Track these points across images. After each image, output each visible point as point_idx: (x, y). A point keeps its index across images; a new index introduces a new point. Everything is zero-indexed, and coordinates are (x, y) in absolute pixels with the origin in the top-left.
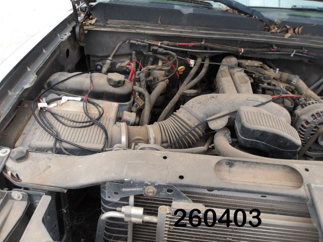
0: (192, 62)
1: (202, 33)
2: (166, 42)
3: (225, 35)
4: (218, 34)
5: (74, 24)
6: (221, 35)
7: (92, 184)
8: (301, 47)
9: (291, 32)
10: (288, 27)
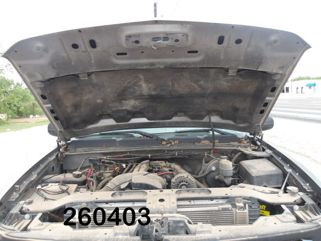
0: (124, 165)
2: (108, 156)
5: (57, 153)
7: (60, 207)
8: (180, 150)
9: (173, 143)
10: (171, 141)
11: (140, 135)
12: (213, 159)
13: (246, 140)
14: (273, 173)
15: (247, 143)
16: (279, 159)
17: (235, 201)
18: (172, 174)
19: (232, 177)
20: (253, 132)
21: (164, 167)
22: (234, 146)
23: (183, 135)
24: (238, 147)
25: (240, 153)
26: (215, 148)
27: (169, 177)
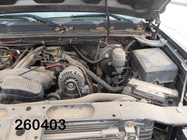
0: (18, 52)
1: (16, 36)
3: (29, 35)
4: (25, 35)
6: (27, 35)
8: (75, 37)
9: (67, 30)
10: (65, 27)
11: (34, 20)
12: (107, 45)
13: (141, 26)
14: (168, 69)
15: (143, 29)
16: (174, 52)
17: (124, 125)
18: (62, 66)
19: (124, 66)
20: (149, 19)
21: (55, 56)
22: (128, 33)
23: (79, 20)
24: (132, 34)
25: (134, 41)
26: (110, 35)
27: (58, 69)
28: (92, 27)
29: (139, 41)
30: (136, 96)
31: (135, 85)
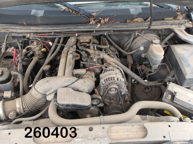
2: (32, 34)
9: (102, 21)
10: (100, 18)
21: (92, 53)
24: (172, 25)
25: (172, 34)
28: (129, 18)
29: (179, 37)
30: (175, 105)
31: (174, 92)
